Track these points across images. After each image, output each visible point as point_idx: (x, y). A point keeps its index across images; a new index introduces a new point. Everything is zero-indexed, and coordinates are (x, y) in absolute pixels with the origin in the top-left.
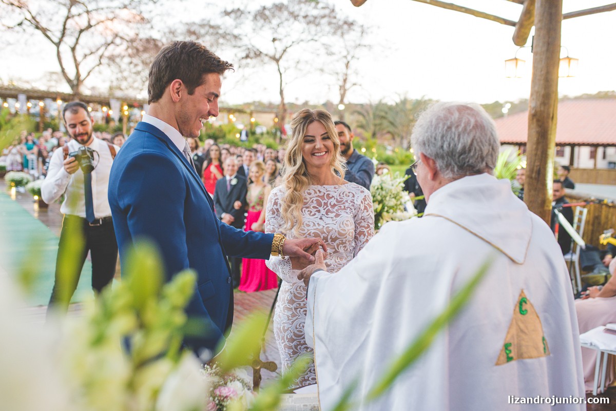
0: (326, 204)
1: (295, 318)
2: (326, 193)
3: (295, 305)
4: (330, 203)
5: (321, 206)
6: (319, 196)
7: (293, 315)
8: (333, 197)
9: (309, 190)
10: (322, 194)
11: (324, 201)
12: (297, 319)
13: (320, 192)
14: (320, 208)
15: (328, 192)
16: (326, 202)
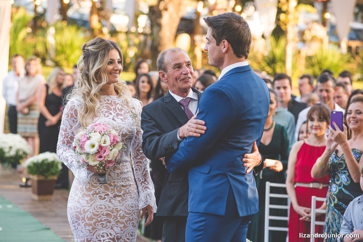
0: (115, 109)
1: (93, 202)
2: (113, 101)
3: (92, 192)
4: (118, 109)
5: (111, 110)
6: (107, 103)
7: (91, 200)
8: (118, 103)
9: (100, 99)
10: (110, 102)
11: (113, 107)
12: (94, 202)
13: (108, 100)
14: (111, 112)
15: (114, 101)
16: (114, 107)
